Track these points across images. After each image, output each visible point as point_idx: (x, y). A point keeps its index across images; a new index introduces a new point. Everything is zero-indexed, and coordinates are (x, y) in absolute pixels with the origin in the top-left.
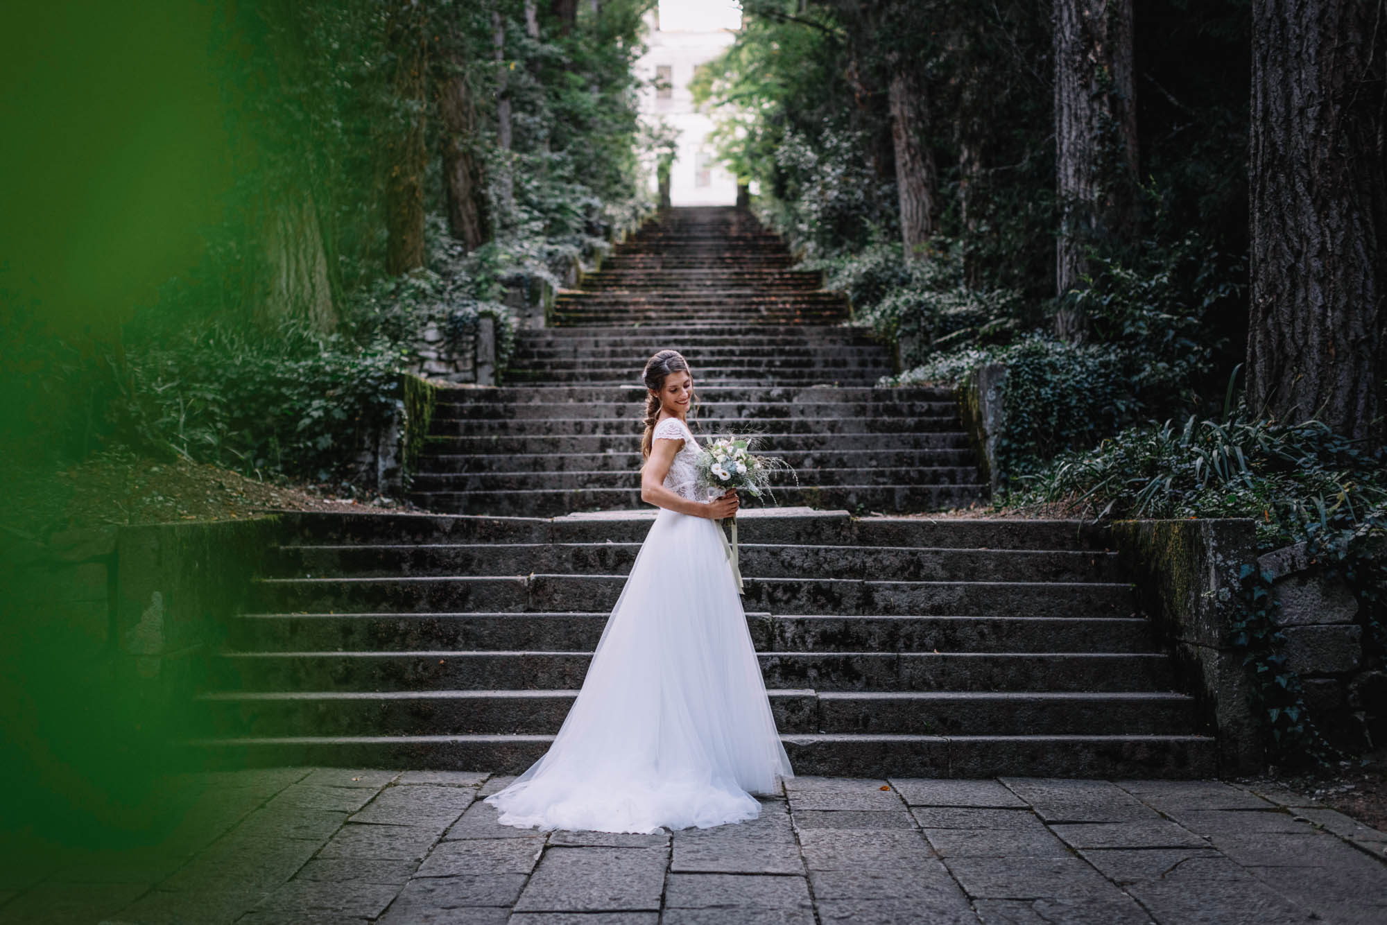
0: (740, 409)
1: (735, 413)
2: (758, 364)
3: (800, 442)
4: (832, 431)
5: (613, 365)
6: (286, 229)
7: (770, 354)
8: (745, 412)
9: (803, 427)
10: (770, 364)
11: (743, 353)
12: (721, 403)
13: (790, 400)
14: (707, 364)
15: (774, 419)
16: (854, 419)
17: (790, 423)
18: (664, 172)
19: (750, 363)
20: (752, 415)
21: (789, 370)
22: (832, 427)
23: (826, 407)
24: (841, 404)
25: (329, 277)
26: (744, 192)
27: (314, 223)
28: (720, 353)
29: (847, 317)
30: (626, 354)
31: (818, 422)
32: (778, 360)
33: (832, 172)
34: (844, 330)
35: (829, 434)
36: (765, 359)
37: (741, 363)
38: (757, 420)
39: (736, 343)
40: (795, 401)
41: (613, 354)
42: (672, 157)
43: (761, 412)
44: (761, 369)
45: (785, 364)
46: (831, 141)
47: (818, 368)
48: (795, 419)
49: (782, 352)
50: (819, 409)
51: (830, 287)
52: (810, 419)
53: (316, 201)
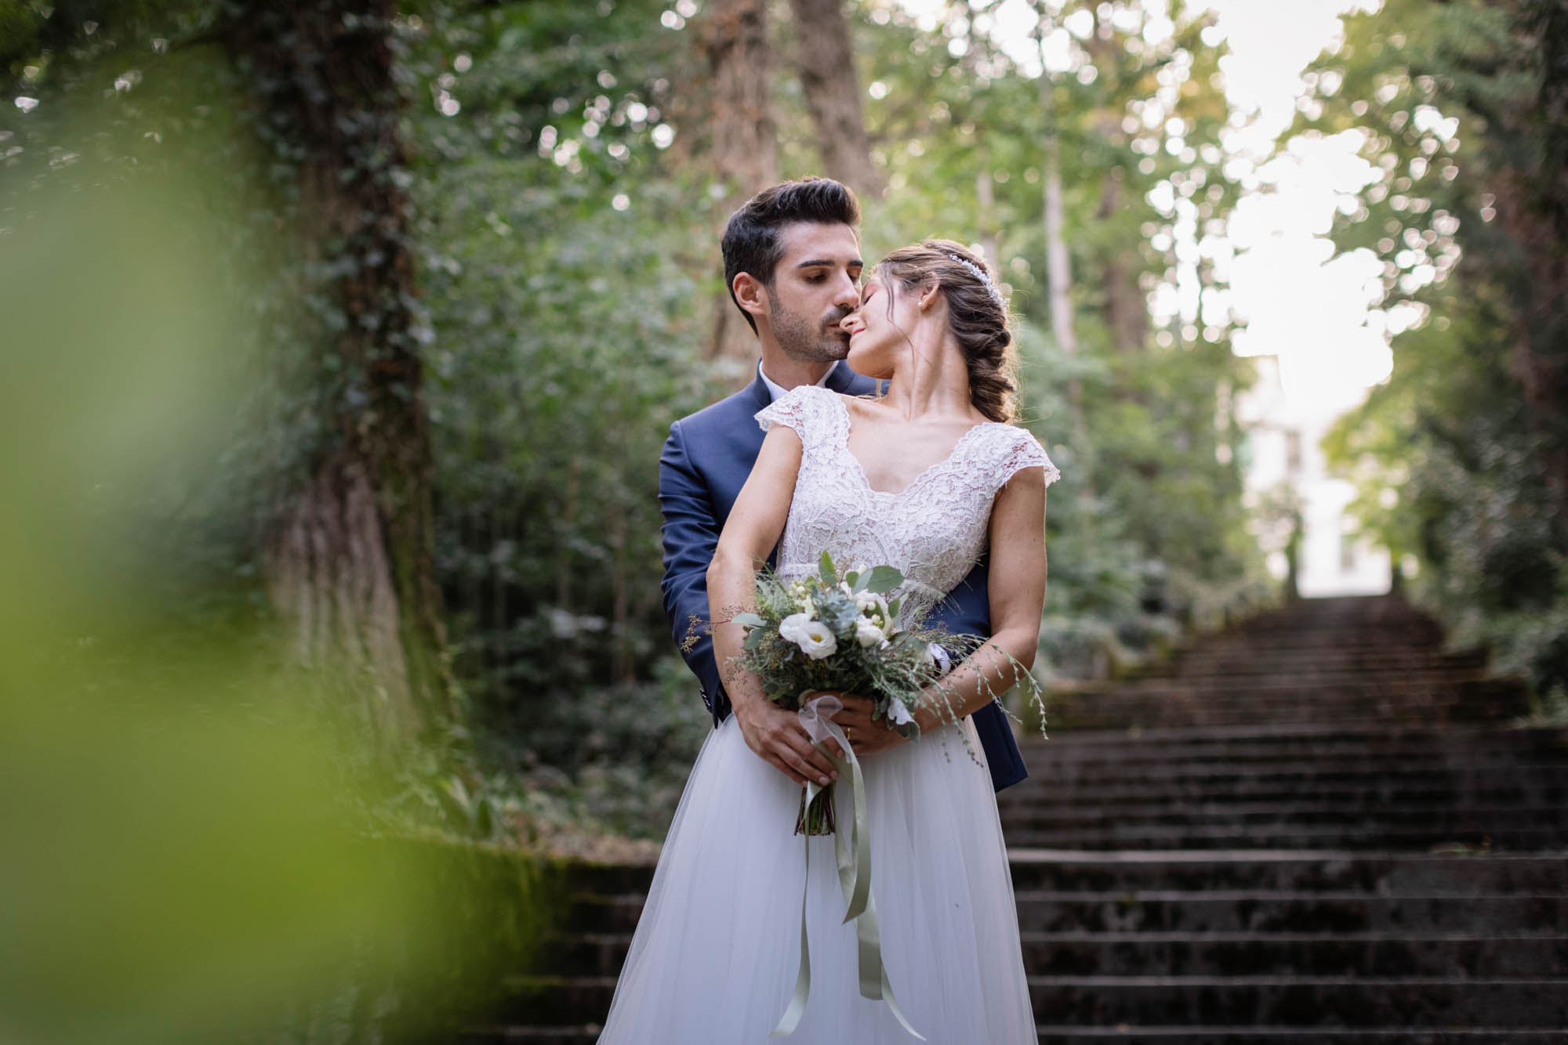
0: (1245, 909)
1: (1234, 919)
2: (1348, 798)
3: (1383, 1000)
4: (1471, 971)
5: (1079, 803)
6: (310, 543)
7: (1372, 778)
8: (1258, 917)
9: (1395, 959)
10: (1372, 797)
11: (1321, 778)
12: (1204, 896)
13: (1369, 885)
14: (1251, 798)
15: (1325, 936)
16: (1525, 935)
17: (1362, 946)
18: (1292, 553)
19: (1334, 797)
20: (1273, 926)
21: (1407, 810)
22: (1470, 957)
23: (1454, 905)
24: (1493, 897)
25: (402, 635)
26: (1397, 576)
27: (372, 530)
28: (1278, 778)
29: (1525, 712)
30: (1106, 782)
31: (1431, 946)
32: (1386, 789)
33: (1497, 502)
34: (1516, 735)
35: (1459, 979)
36: (1361, 789)
37: (1313, 797)
38: (1285, 937)
39: (1310, 759)
40: (1385, 890)
41: (1083, 782)
42: (1298, 533)
43: (1296, 917)
44: (1354, 808)
45: (1399, 797)
46: (1491, 453)
47: (1464, 805)
48: (1374, 936)
49: (1395, 775)
50: (1437, 910)
51: (1500, 668)
52: (1411, 937)
53: (376, 487)
